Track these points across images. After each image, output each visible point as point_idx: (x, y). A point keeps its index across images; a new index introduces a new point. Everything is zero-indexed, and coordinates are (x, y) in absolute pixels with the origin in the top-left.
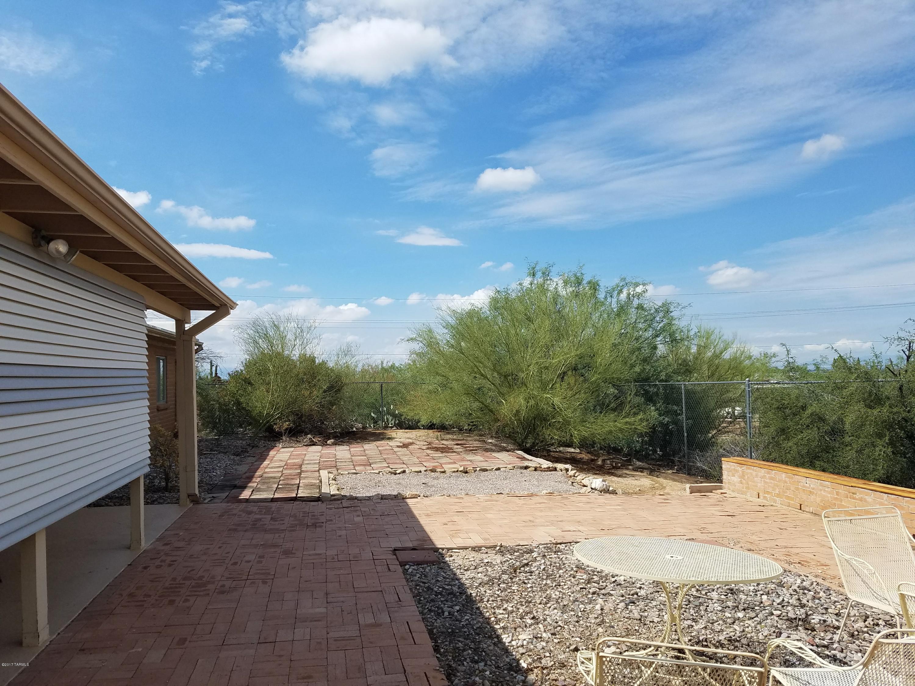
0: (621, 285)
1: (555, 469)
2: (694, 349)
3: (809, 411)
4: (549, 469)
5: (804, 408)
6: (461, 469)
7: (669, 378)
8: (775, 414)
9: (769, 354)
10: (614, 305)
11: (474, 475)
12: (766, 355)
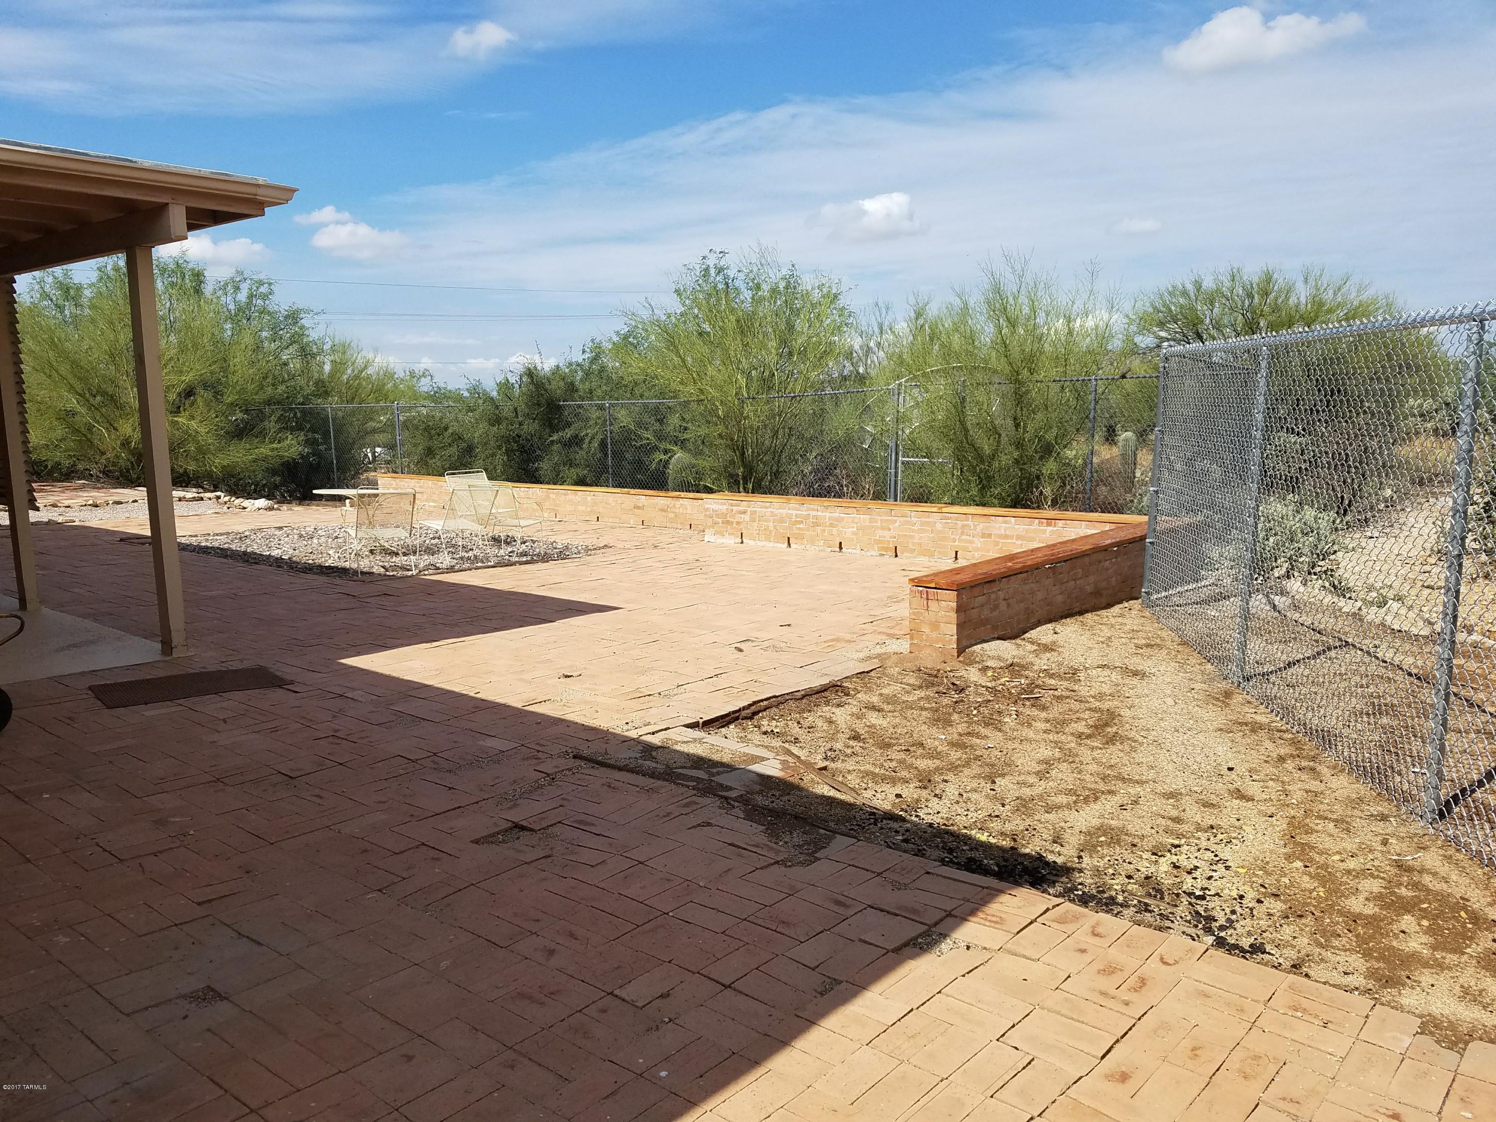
0: (238, 279)
1: (202, 499)
2: (327, 368)
3: (450, 431)
4: (194, 499)
5: (446, 429)
6: (91, 502)
7: (306, 398)
8: (422, 435)
9: (417, 372)
10: (232, 307)
11: (108, 508)
12: (412, 374)
